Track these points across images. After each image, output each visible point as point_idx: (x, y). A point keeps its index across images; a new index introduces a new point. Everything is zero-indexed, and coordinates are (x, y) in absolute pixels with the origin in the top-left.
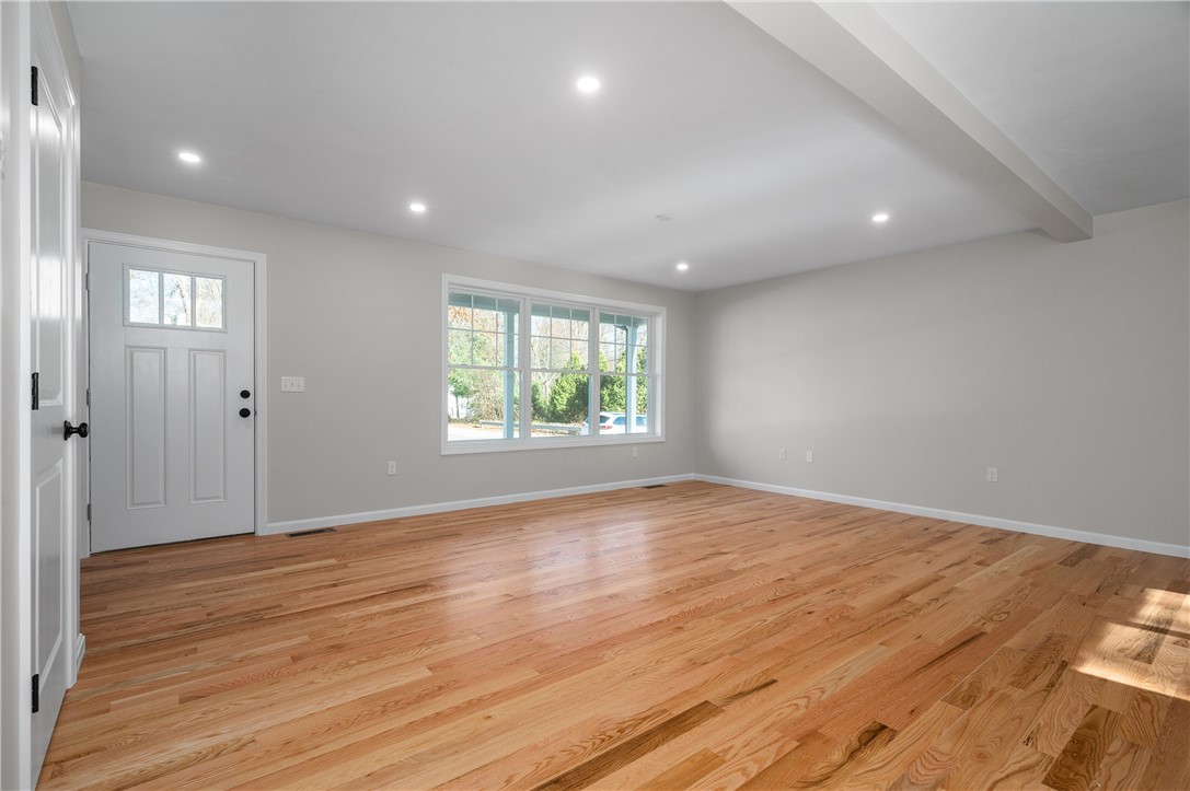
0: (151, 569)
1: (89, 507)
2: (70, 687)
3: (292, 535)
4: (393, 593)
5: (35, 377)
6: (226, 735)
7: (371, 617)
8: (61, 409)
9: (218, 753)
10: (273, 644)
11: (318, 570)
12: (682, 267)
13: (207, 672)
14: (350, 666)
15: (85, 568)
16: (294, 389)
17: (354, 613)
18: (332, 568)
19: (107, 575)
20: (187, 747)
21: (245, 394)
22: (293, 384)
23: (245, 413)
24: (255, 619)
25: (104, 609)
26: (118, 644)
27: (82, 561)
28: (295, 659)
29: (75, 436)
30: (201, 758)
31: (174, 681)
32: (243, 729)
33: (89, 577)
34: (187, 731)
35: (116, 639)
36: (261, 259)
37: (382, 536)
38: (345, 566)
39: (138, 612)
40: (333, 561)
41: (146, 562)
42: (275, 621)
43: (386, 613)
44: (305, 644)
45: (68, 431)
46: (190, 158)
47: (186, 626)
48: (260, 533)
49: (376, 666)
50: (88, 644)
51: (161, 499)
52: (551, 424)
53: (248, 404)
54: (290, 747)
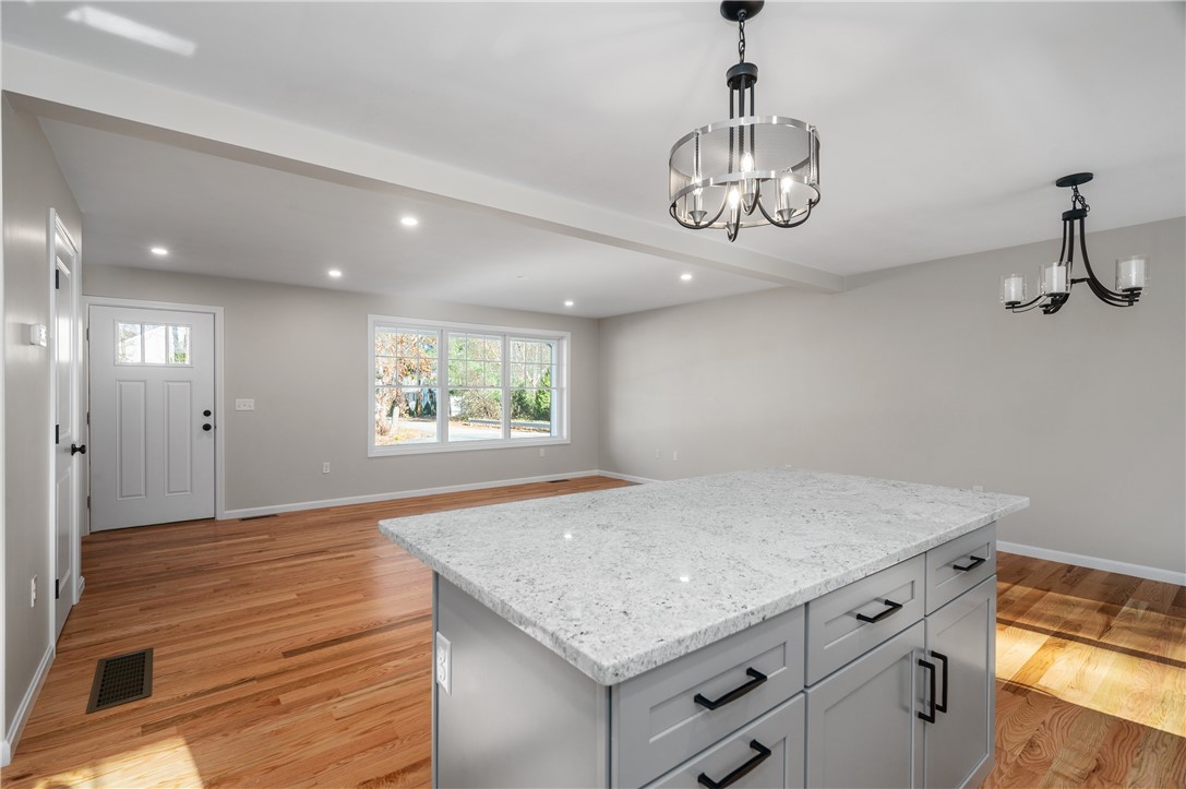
0: (134, 542)
1: (89, 498)
2: (75, 603)
3: (243, 520)
4: (298, 556)
5: (57, 426)
6: (164, 623)
7: (275, 569)
8: (70, 437)
9: (156, 630)
10: (206, 583)
11: (253, 542)
12: (569, 304)
13: (158, 597)
14: (248, 594)
15: (85, 542)
16: (247, 408)
17: (265, 567)
18: (264, 541)
19: (101, 546)
20: (141, 628)
21: (207, 413)
22: (245, 404)
23: (207, 427)
24: (197, 571)
25: (98, 565)
26: (105, 584)
27: (83, 538)
28: (216, 591)
29: (78, 453)
30: (147, 632)
31: (138, 601)
32: (174, 621)
33: (88, 547)
34: (142, 622)
35: (105, 581)
36: (219, 311)
37: (311, 520)
38: (274, 540)
39: (120, 568)
40: (266, 537)
41: (130, 538)
42: (210, 572)
43: (286, 567)
44: (226, 583)
45: (74, 450)
46: (160, 251)
47: (152, 574)
48: (218, 518)
49: (265, 594)
50: (87, 583)
51: (143, 493)
52: (535, 422)
53: (209, 420)
54: (198, 628)
